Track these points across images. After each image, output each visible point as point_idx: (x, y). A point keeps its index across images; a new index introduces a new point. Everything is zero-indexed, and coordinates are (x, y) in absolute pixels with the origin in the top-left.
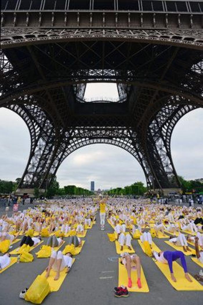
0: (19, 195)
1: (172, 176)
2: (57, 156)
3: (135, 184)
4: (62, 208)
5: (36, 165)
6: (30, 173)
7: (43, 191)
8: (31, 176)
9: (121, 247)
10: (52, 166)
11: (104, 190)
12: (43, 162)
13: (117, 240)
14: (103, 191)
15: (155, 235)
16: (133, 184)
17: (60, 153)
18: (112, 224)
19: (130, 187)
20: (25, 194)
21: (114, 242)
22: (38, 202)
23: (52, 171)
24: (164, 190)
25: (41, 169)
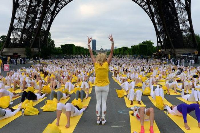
0: (7, 54)
1: (188, 34)
2: (49, 8)
3: (144, 43)
4: (61, 67)
5: (24, 20)
6: (18, 29)
7: (36, 50)
8: (19, 33)
9: (130, 102)
10: (44, 21)
11: (107, 49)
12: (31, 16)
13: (126, 96)
14: (106, 51)
15: (167, 92)
16: (141, 43)
17: (52, 4)
18: (119, 82)
19: (137, 46)
20: (15, 54)
21: (123, 97)
22: (32, 62)
23: (44, 27)
24: (177, 50)
25: (30, 24)
